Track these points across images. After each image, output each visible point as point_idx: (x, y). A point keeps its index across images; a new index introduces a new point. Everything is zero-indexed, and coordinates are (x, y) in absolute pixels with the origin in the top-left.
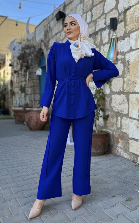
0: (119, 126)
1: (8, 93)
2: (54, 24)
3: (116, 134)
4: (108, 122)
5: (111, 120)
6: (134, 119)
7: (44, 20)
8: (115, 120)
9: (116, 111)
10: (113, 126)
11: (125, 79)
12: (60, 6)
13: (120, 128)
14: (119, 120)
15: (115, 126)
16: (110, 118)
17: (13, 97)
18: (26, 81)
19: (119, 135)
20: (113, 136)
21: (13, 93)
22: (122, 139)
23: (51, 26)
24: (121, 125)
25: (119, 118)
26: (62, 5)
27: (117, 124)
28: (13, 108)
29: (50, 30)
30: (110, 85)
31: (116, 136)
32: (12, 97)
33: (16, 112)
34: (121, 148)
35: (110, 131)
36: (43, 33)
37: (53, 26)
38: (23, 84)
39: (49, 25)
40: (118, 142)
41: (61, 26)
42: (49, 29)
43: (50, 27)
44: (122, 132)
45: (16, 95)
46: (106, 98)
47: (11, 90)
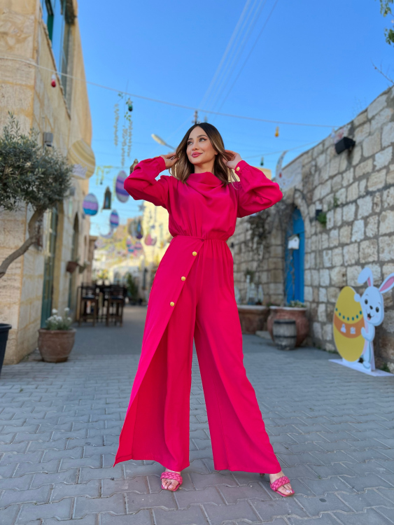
2: (326, 160)
7: (302, 155)
12: (341, 128)
23: (319, 164)
26: (345, 126)
29: (316, 171)
36: (299, 178)
37: (323, 164)
39: (313, 163)
41: (344, 164)
42: (313, 168)
43: (316, 166)
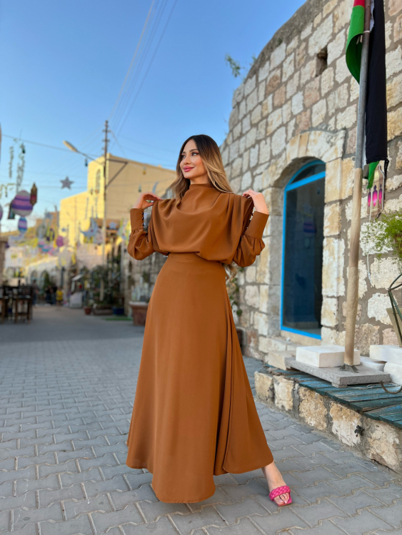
0: (252, 322)
1: (124, 281)
3: (249, 332)
4: (242, 318)
5: (245, 315)
6: (264, 313)
8: (248, 315)
9: (250, 304)
10: (246, 323)
11: (258, 269)
13: (253, 325)
14: (252, 316)
15: (248, 322)
16: (244, 314)
17: (132, 288)
18: (151, 263)
19: (251, 332)
20: (247, 335)
21: (132, 282)
22: (254, 337)
24: (254, 321)
25: (252, 313)
27: (250, 321)
28: (131, 303)
30: (245, 275)
31: (249, 334)
32: (130, 288)
33: (135, 308)
34: (253, 348)
35: (244, 330)
38: (147, 268)
40: (250, 341)
44: (254, 329)
45: (137, 284)
46: (241, 289)
47: (130, 277)
